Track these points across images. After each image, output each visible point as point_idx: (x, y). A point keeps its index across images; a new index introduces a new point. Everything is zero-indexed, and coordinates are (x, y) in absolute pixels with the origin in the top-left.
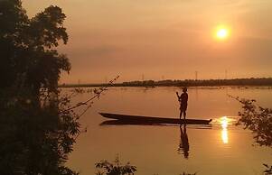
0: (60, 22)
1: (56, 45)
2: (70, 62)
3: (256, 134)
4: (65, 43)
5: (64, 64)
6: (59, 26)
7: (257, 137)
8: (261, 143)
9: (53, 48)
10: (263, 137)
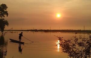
0: (6, 9)
1: (4, 17)
2: (8, 22)
3: (63, 49)
4: (7, 16)
5: (6, 23)
6: (5, 10)
7: (63, 50)
8: (65, 52)
9: (3, 18)
10: (65, 50)
